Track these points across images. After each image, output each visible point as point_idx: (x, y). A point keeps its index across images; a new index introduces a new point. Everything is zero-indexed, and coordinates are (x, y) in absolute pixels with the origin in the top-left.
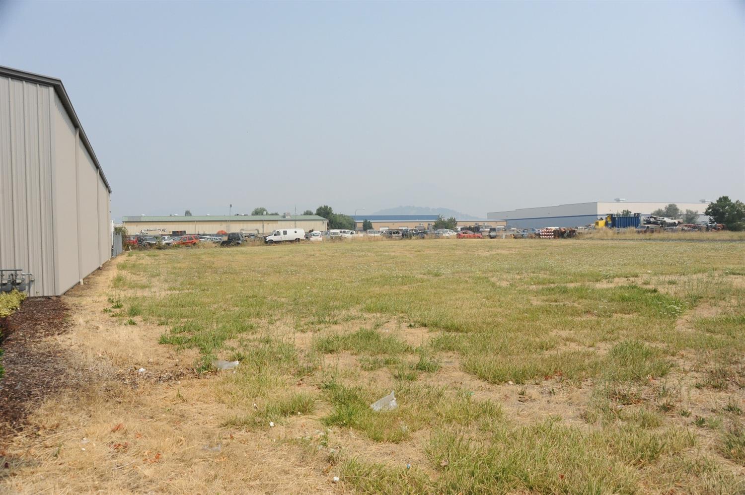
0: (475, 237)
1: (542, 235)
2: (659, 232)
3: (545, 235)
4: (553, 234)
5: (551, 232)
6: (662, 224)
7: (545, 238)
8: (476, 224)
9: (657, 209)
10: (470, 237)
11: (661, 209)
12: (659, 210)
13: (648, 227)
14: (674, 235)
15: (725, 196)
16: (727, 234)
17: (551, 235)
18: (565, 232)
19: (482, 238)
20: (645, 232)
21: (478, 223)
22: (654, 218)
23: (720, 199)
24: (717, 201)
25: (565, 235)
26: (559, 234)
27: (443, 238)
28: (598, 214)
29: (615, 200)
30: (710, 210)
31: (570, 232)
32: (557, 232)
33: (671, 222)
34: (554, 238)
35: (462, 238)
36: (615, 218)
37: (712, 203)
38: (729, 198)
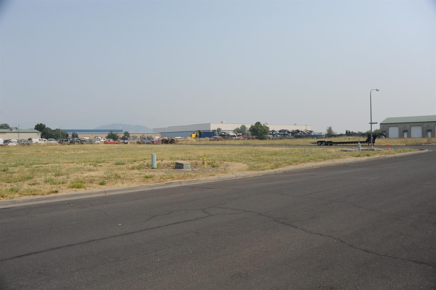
0: (114, 143)
1: (155, 142)
2: (222, 140)
3: (156, 142)
4: (161, 141)
5: (160, 140)
6: (228, 136)
7: (157, 144)
10: (111, 143)
13: (216, 138)
15: (258, 121)
17: (160, 142)
18: (168, 140)
19: (119, 144)
20: (214, 140)
22: (224, 132)
23: (256, 123)
24: (255, 124)
25: (169, 142)
26: (165, 142)
27: (95, 144)
28: (211, 130)
30: (251, 129)
31: (171, 140)
32: (164, 140)
33: (232, 135)
34: (162, 143)
35: (107, 144)
36: (201, 132)
37: (252, 125)
38: (261, 123)
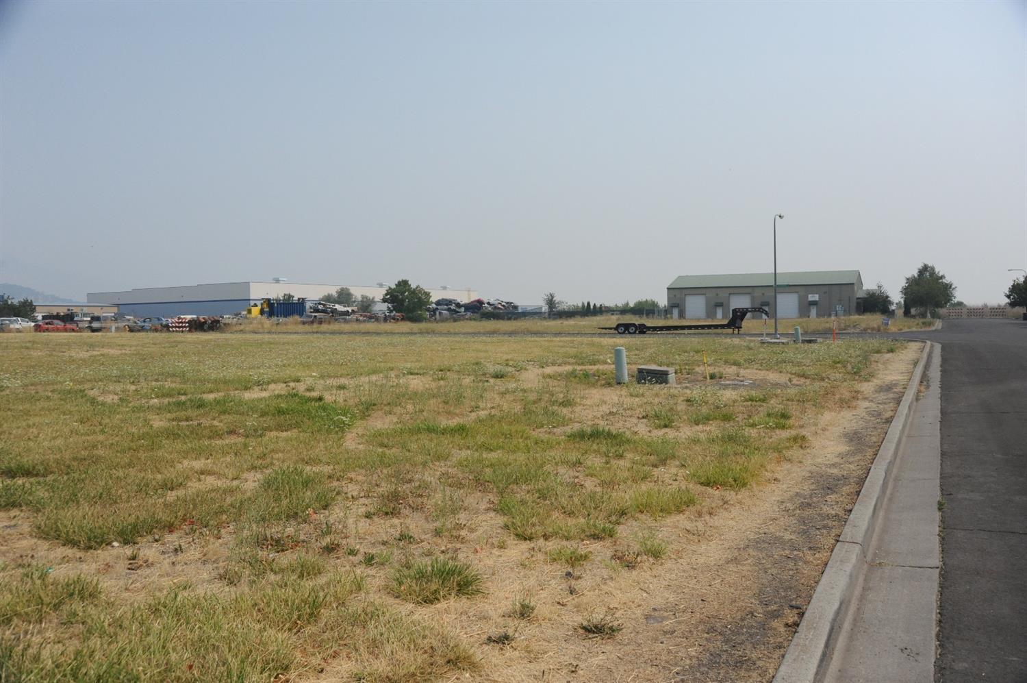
0: (66, 330)
1: (173, 327)
2: (329, 323)
3: (176, 327)
4: (187, 325)
5: (185, 322)
6: (332, 312)
7: (177, 331)
8: (69, 310)
9: (326, 294)
10: (58, 330)
11: (330, 293)
12: (329, 295)
13: (315, 316)
14: (346, 327)
15: (404, 279)
16: (406, 326)
17: (185, 327)
18: (205, 323)
19: (77, 332)
20: (312, 322)
21: (71, 308)
22: (322, 304)
23: (399, 282)
24: (396, 285)
25: (206, 327)
26: (196, 326)
27: (10, 331)
28: (251, 298)
29: (274, 279)
30: (388, 296)
31: (212, 322)
32: (193, 322)
33: (343, 310)
34: (190, 331)
35: (44, 332)
36: (274, 303)
37: (390, 288)
38: (409, 283)
